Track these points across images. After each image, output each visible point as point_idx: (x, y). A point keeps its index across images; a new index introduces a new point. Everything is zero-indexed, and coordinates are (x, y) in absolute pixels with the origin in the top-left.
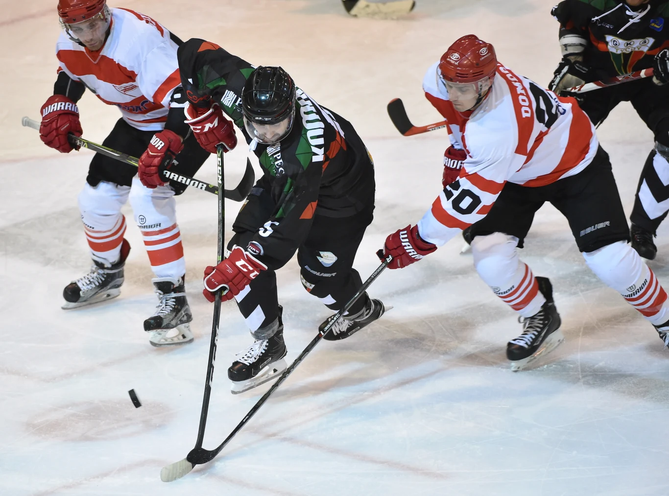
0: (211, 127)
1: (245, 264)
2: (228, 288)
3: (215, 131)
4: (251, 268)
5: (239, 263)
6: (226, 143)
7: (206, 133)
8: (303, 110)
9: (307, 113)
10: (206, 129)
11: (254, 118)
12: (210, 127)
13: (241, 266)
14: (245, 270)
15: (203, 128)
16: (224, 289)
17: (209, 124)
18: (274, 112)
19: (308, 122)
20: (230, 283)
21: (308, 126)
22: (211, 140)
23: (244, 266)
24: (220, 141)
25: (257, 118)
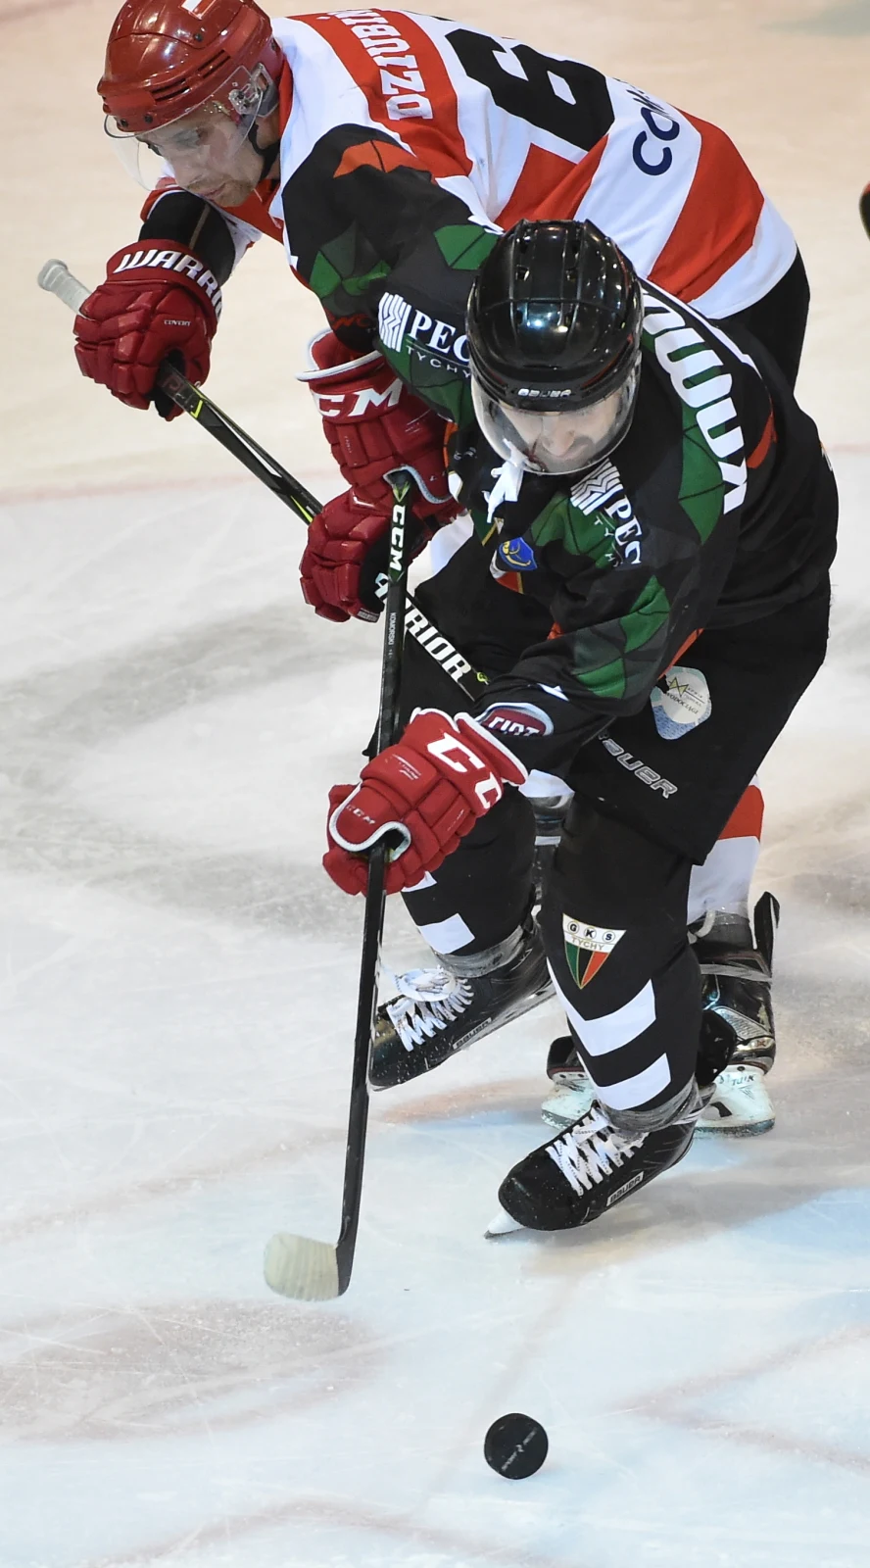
0: (377, 403)
1: (457, 750)
2: (408, 835)
3: (386, 420)
4: (478, 764)
5: (438, 748)
6: (419, 472)
7: (358, 422)
8: (662, 349)
9: (676, 356)
10: (359, 410)
11: (515, 391)
12: (371, 404)
13: (446, 754)
14: (459, 767)
15: (351, 401)
16: (393, 839)
17: (371, 391)
18: (580, 372)
19: (690, 383)
20: (413, 816)
21: (692, 397)
22: (372, 452)
23: (453, 754)
24: (400, 460)
25: (524, 392)
